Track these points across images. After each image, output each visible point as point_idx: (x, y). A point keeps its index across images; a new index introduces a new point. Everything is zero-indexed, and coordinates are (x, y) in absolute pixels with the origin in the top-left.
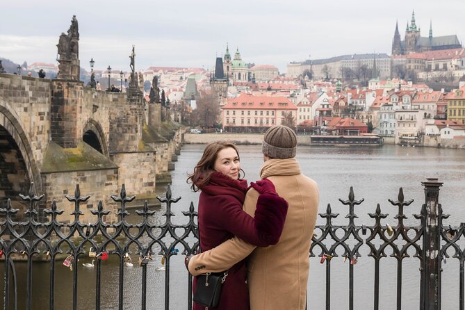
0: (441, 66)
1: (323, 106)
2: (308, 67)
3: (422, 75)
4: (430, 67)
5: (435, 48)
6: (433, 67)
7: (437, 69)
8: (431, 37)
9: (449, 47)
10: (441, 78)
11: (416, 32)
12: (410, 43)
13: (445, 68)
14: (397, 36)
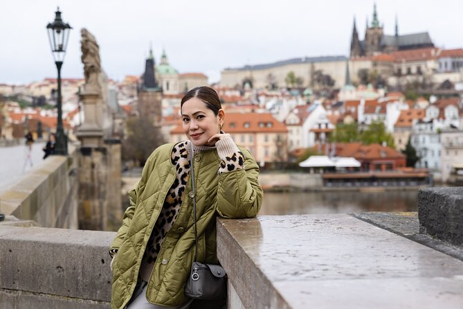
0: (414, 70)
1: (320, 125)
2: (247, 74)
3: (392, 81)
4: (400, 70)
5: (403, 48)
6: (404, 71)
7: (409, 73)
8: (397, 35)
9: (420, 46)
10: (416, 84)
11: (379, 28)
12: (373, 43)
13: (419, 72)
14: (355, 34)
